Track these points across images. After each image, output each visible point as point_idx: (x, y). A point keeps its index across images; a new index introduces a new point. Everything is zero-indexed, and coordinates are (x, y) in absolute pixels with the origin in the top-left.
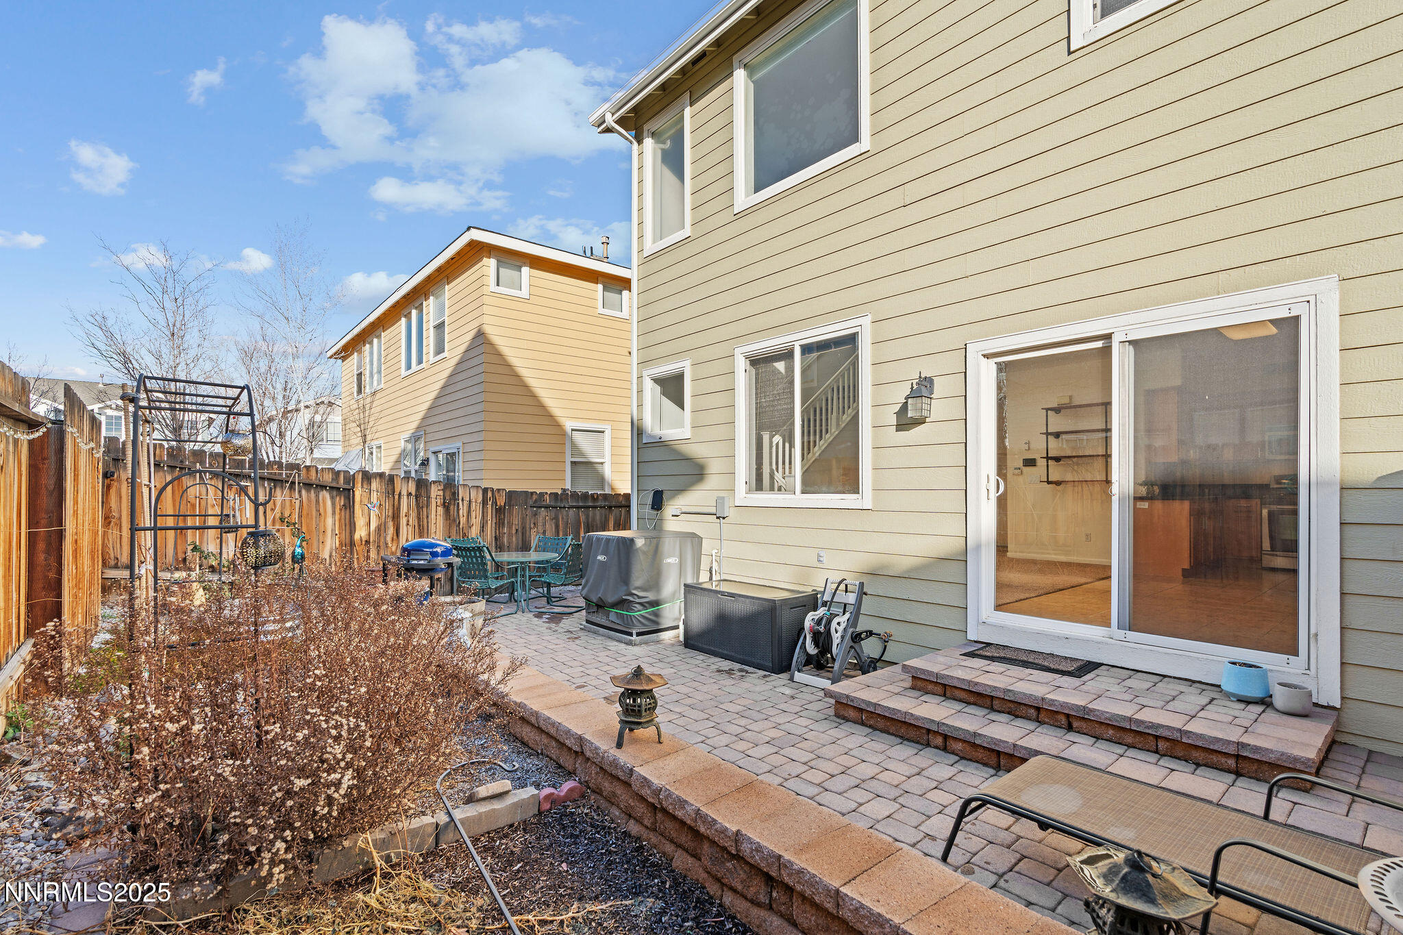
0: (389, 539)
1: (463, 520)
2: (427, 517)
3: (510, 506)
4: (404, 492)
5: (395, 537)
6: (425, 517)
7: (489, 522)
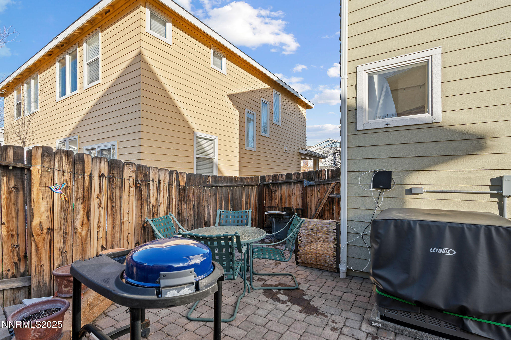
0: (78, 223)
1: (153, 199)
2: (121, 198)
3: (189, 186)
4: (96, 173)
5: (85, 221)
6: (118, 197)
7: (174, 200)
